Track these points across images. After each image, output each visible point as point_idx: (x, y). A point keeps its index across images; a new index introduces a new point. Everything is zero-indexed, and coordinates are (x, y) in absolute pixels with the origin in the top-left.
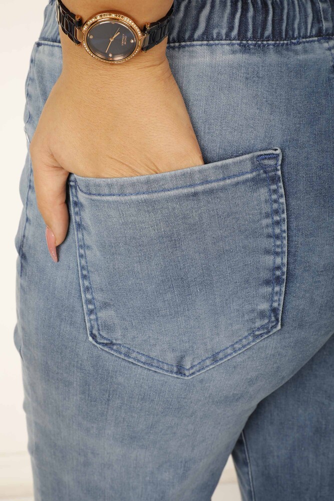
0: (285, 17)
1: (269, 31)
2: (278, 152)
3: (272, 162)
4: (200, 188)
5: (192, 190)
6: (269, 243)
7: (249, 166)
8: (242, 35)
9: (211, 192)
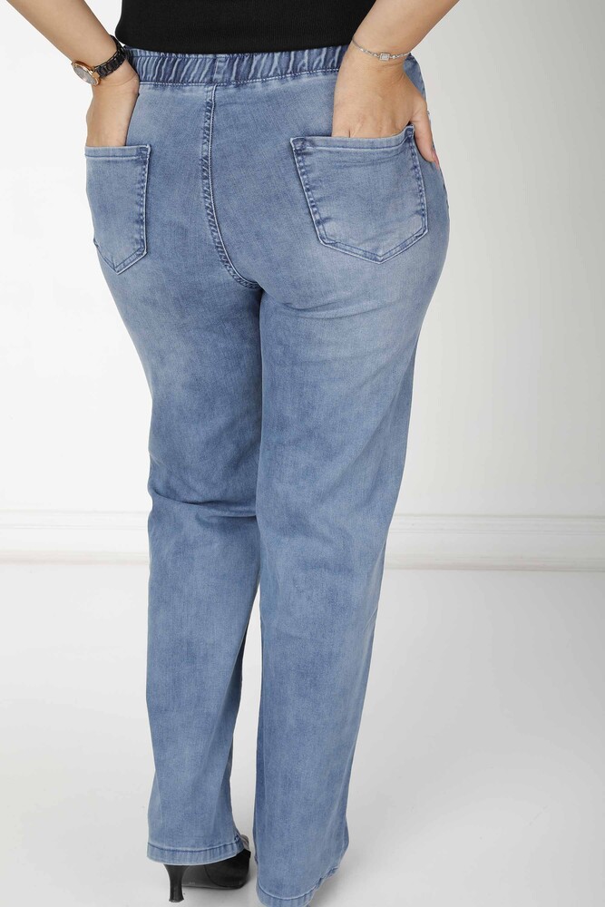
0: (185, 70)
1: (172, 78)
2: (148, 146)
3: (145, 152)
4: (111, 159)
5: (107, 159)
6: (137, 198)
7: (135, 153)
8: (157, 80)
9: (116, 162)
